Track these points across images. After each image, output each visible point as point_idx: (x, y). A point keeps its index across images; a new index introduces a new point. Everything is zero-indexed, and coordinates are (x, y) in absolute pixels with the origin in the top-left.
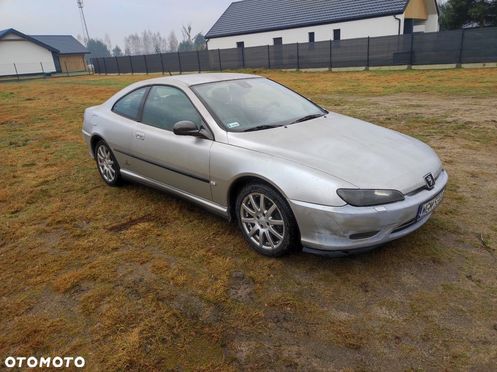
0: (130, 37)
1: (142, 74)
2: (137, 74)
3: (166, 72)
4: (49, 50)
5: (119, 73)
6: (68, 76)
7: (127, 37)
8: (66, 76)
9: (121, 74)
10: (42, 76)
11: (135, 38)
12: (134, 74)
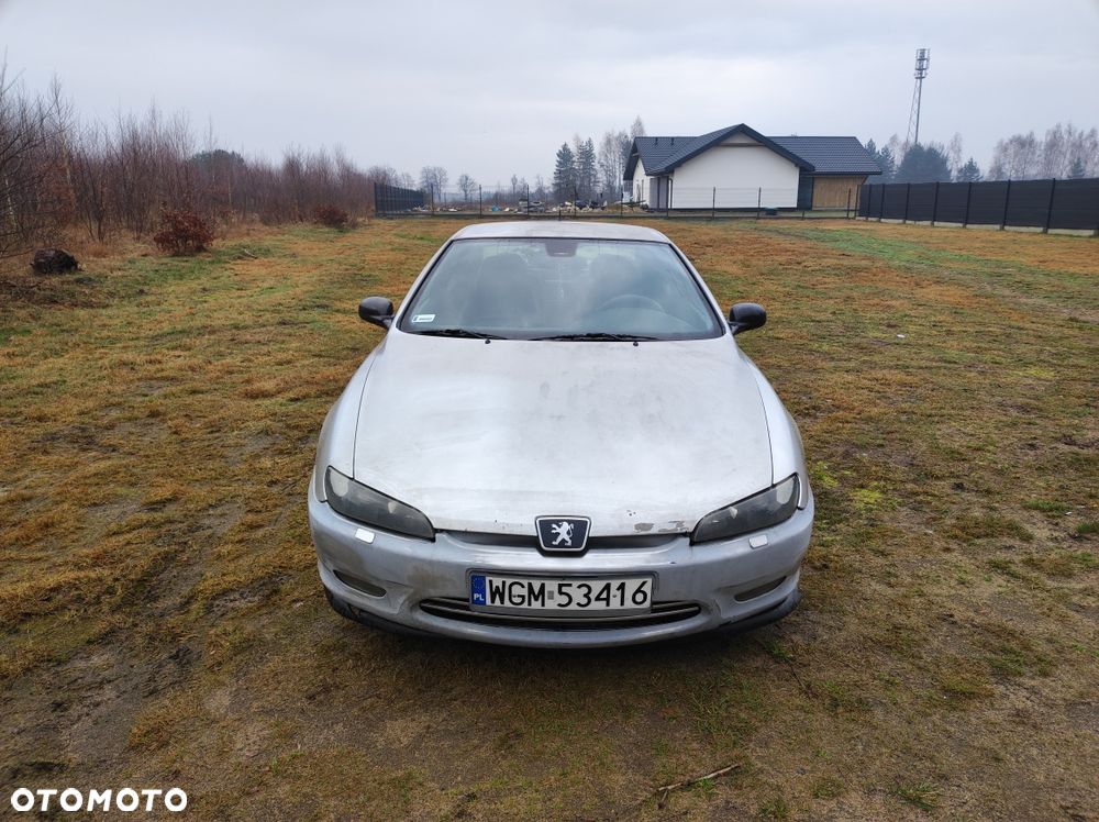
0: (1011, 142)
1: (954, 225)
2: (942, 224)
3: (1010, 225)
4: (796, 165)
5: (906, 219)
6: (803, 218)
7: (1006, 140)
8: (798, 218)
9: (907, 222)
10: (755, 214)
11: (1024, 144)
12: (936, 223)
